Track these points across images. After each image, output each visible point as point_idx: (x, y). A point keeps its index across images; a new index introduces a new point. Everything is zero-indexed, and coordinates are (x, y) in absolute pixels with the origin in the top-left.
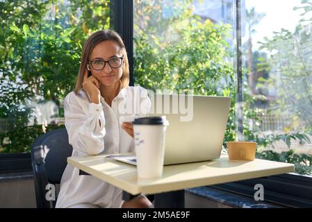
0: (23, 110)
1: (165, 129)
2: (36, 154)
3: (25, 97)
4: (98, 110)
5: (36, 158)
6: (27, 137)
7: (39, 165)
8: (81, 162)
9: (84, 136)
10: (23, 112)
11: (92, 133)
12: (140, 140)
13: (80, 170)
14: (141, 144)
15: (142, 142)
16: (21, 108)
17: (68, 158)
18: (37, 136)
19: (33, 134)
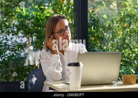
0: (24, 56)
1: (81, 68)
2: (30, 81)
3: (24, 48)
4: (58, 58)
5: (30, 83)
6: (26, 72)
7: (31, 86)
8: (49, 83)
9: (52, 71)
10: (23, 57)
11: (56, 70)
12: (70, 72)
13: (50, 87)
14: (71, 74)
15: (71, 73)
16: (22, 54)
17: (44, 82)
18: (31, 71)
19: (29, 70)
